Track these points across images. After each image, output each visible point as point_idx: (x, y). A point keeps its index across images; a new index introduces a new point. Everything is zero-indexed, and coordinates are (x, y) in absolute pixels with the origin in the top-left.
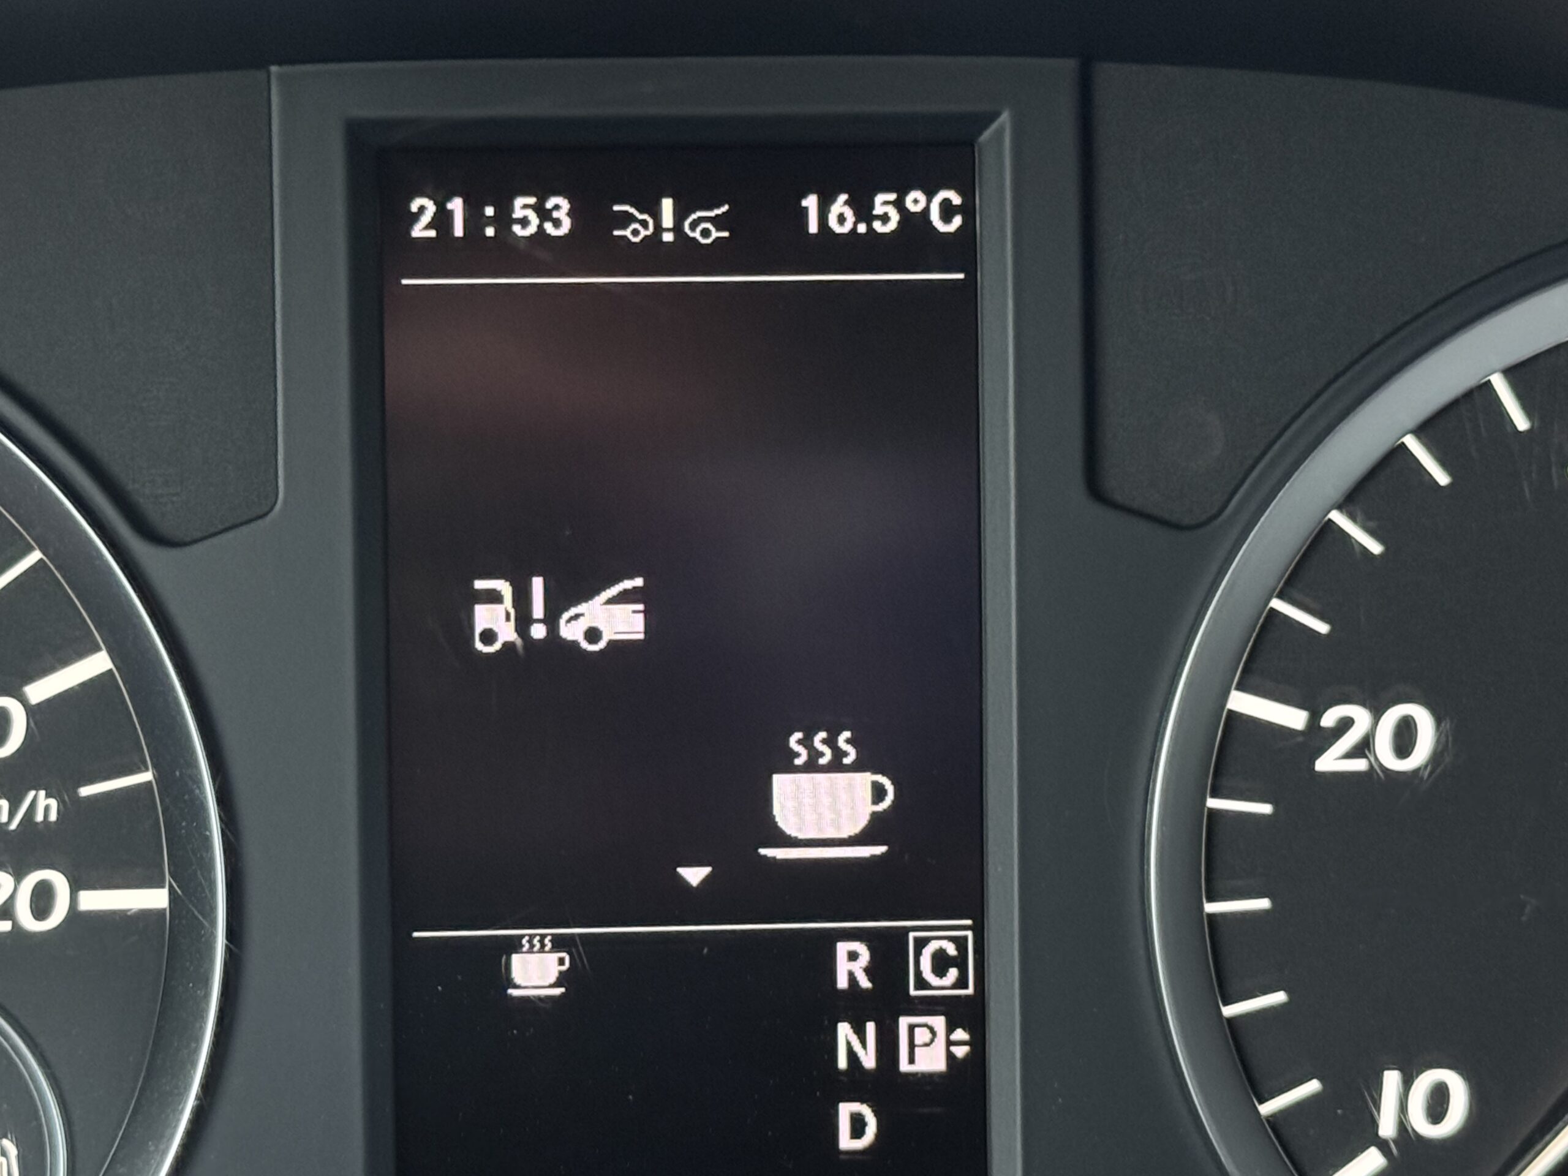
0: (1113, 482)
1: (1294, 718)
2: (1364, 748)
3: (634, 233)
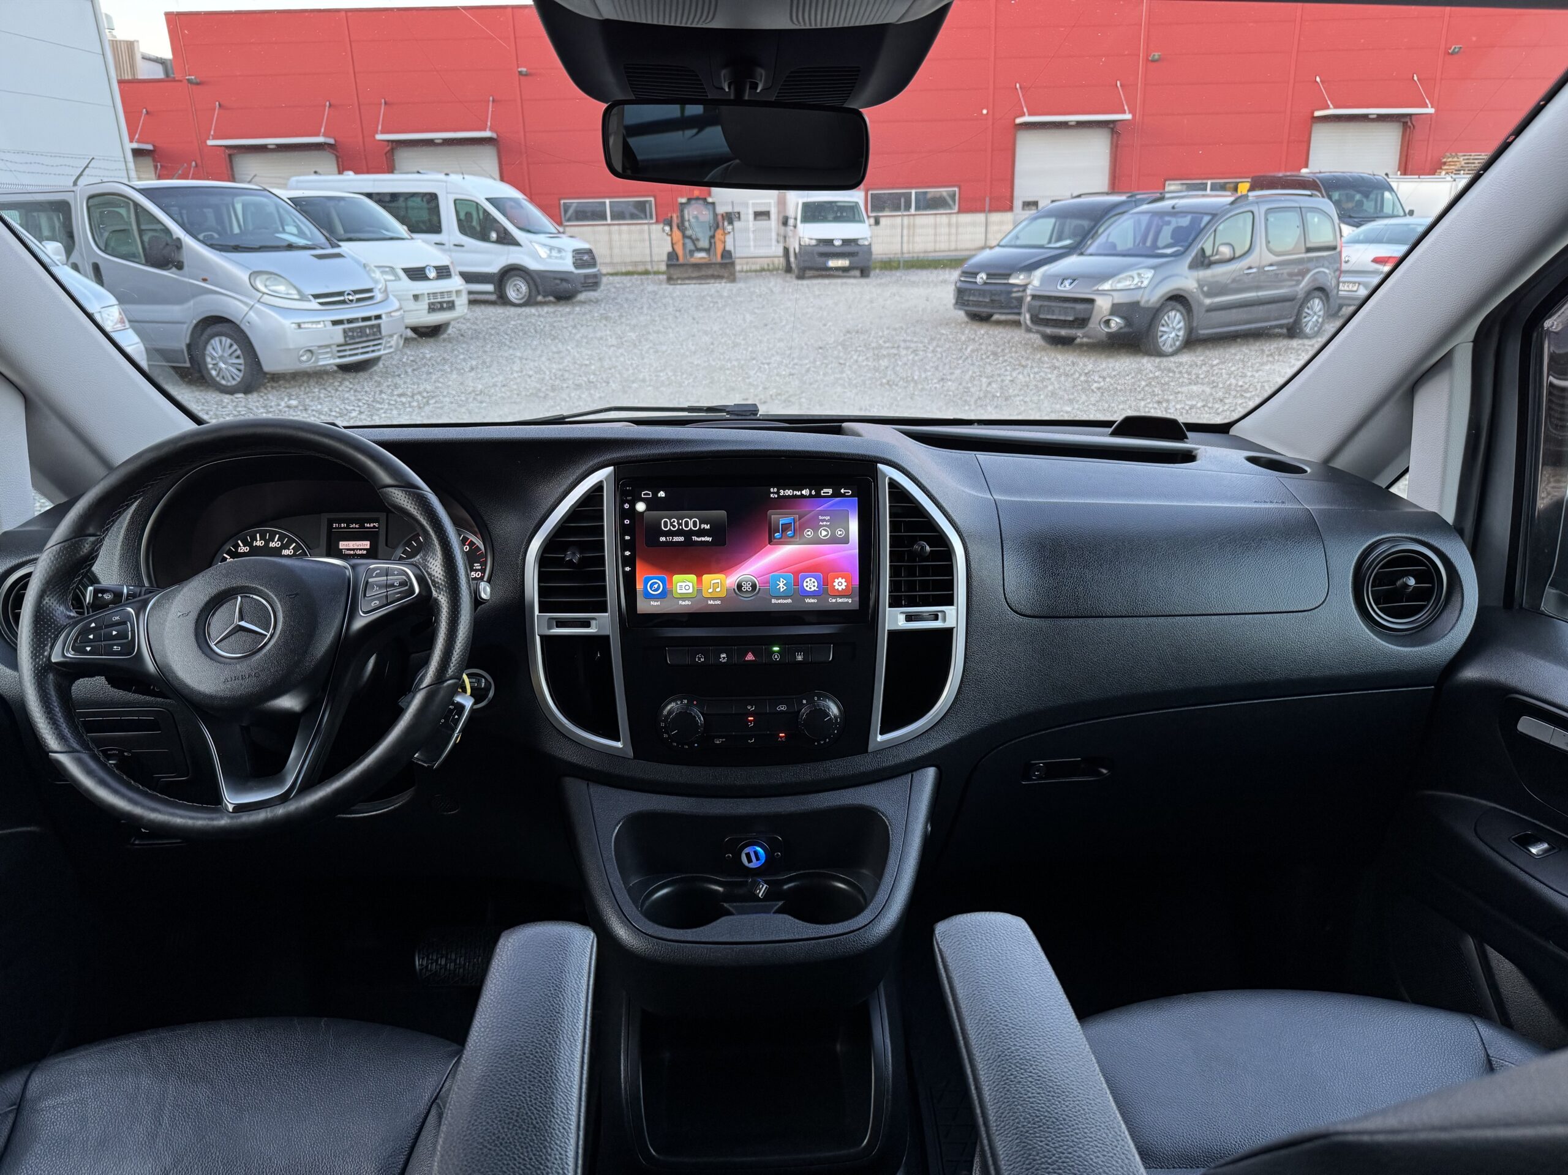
3: (351, 527)
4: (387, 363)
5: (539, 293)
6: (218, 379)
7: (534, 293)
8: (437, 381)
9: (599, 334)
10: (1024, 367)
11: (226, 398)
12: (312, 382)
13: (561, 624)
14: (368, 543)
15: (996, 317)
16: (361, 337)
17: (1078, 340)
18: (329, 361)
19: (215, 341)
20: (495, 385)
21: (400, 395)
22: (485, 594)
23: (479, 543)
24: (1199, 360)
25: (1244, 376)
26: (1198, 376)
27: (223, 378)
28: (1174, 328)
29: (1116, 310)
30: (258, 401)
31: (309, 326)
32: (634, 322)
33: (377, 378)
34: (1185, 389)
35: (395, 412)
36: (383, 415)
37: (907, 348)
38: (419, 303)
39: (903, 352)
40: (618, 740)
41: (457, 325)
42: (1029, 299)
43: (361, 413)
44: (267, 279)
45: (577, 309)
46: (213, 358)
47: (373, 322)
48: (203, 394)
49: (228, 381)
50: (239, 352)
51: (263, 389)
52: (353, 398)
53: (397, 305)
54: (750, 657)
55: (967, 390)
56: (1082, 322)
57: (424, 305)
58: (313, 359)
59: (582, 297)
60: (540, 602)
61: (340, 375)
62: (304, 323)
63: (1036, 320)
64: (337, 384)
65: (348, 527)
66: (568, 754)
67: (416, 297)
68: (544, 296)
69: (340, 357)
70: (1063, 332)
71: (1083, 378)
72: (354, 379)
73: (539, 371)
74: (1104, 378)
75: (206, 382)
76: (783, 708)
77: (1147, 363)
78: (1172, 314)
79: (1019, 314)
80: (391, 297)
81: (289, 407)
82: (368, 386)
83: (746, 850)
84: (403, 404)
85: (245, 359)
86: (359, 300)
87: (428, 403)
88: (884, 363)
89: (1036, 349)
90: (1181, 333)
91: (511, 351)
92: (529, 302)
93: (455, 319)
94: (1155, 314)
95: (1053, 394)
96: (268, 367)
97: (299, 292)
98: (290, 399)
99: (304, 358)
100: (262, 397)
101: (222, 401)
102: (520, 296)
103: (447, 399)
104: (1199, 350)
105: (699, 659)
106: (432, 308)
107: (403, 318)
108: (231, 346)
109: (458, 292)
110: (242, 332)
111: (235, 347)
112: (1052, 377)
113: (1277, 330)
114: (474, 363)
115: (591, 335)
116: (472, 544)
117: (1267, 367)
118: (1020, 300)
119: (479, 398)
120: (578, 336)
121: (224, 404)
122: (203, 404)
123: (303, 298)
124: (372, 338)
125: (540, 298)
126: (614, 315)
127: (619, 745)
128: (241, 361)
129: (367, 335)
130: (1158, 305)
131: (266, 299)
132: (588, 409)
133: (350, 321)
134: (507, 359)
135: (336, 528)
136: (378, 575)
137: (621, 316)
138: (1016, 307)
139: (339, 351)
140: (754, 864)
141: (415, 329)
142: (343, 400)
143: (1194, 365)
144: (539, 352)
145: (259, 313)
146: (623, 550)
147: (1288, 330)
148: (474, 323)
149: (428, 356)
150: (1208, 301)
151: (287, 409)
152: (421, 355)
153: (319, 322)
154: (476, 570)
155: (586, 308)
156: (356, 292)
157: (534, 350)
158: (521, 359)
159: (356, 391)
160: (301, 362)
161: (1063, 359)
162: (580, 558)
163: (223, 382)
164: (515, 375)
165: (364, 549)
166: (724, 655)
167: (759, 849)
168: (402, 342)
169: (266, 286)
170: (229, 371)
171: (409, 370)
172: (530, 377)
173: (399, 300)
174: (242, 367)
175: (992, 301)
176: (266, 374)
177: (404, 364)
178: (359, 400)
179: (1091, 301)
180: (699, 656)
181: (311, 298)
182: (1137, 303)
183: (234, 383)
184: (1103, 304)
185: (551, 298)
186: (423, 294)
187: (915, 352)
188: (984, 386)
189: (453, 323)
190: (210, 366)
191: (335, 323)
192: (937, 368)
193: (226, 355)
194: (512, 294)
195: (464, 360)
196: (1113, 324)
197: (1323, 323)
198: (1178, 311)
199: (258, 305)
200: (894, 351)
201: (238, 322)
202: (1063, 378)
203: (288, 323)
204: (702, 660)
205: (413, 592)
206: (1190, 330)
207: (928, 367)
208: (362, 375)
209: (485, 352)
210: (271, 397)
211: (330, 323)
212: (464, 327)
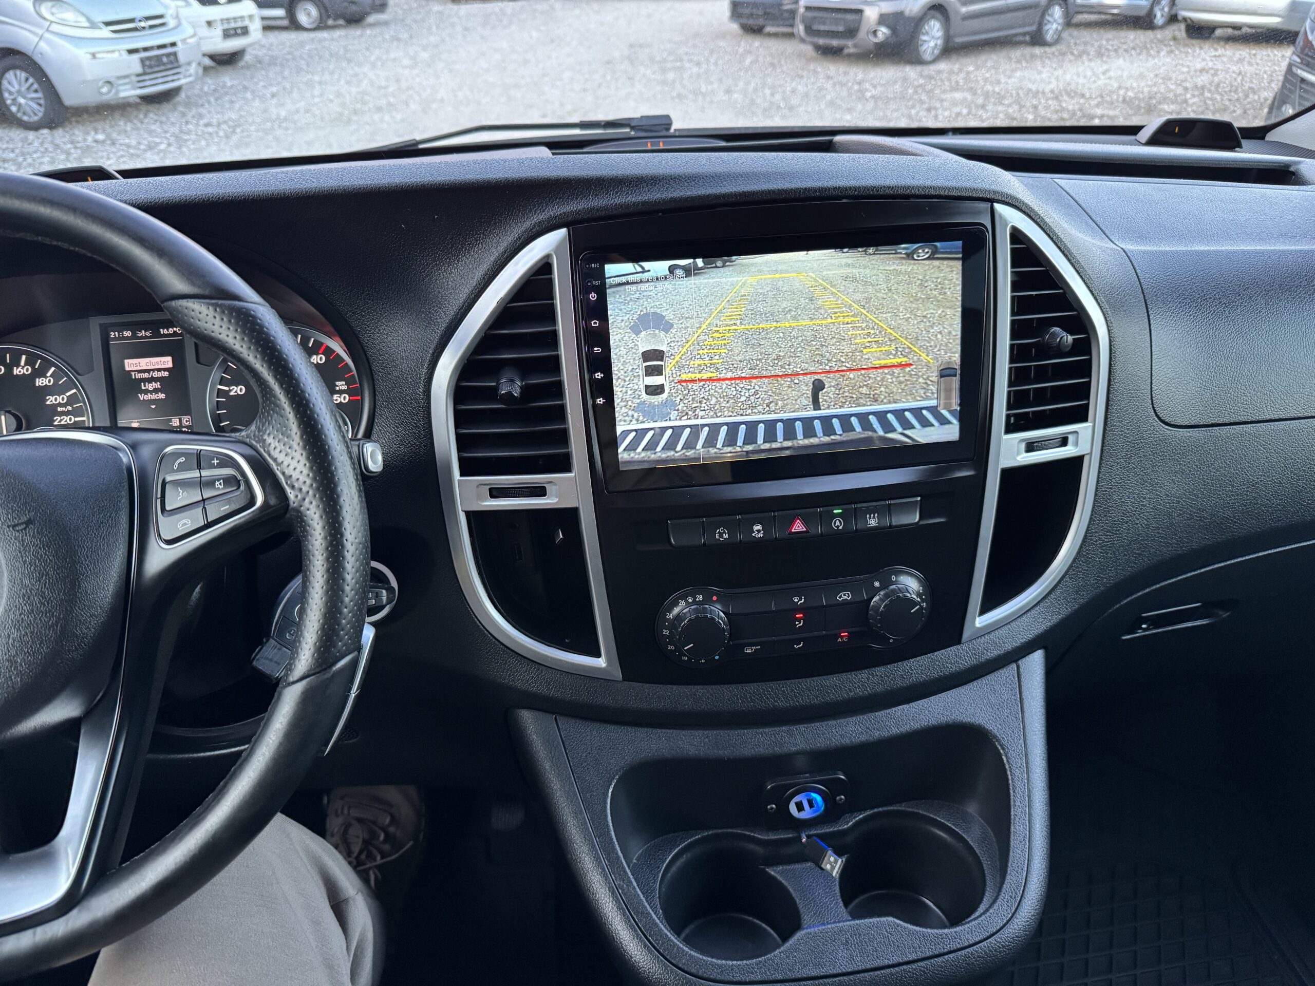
0: (201, 361)
1: (227, 388)
2: (236, 392)
3: (139, 335)
4: (189, 93)
5: (329, 17)
6: (19, 115)
7: (324, 18)
8: (240, 109)
9: (392, 56)
10: (802, 77)
11: (31, 135)
12: (117, 115)
13: (496, 493)
14: (169, 359)
15: (768, 29)
16: (158, 66)
17: (846, 51)
18: (129, 92)
19: (10, 75)
20: (297, 111)
21: (207, 125)
22: (374, 462)
23: (337, 347)
24: (956, 67)
25: (999, 82)
26: (957, 82)
27: (24, 114)
28: (933, 37)
29: (883, 19)
30: (64, 137)
31: (104, 55)
32: (425, 42)
33: (181, 109)
34: (948, 96)
35: (203, 143)
36: (192, 147)
37: (690, 61)
38: (213, 29)
39: (687, 65)
40: (598, 655)
41: (254, 52)
42: (802, 10)
43: (169, 145)
44: (53, 6)
45: (368, 32)
46: (11, 93)
47: (169, 50)
48: (6, 131)
49: (30, 117)
50: (36, 86)
51: (66, 123)
52: (159, 130)
53: (190, 31)
54: (798, 527)
55: (753, 102)
56: (851, 32)
57: (218, 32)
58: (113, 91)
59: (371, 19)
60: (461, 460)
61: (144, 107)
62: (99, 52)
63: (809, 30)
64: (141, 116)
65: (134, 336)
66: (524, 680)
67: (209, 23)
68: (335, 20)
69: (141, 88)
70: (835, 43)
71: (856, 87)
72: (158, 109)
73: (339, 95)
74: (875, 87)
75: (8, 119)
76: (845, 596)
77: (911, 72)
78: (932, 22)
79: (792, 26)
80: (184, 22)
81: (96, 141)
82: (174, 116)
83: (797, 799)
84: (210, 134)
85: (44, 93)
86: (151, 27)
87: (234, 132)
88: (671, 76)
89: (810, 60)
90: (940, 42)
91: (309, 76)
92: (321, 26)
93: (251, 45)
94: (918, 22)
95: (832, 103)
96: (68, 101)
97: (89, 20)
98: (96, 133)
99: (104, 90)
100: (67, 132)
101: (26, 138)
102: (312, 20)
103: (253, 128)
104: (954, 57)
105: (721, 535)
106: (227, 34)
107: (198, 45)
108: (27, 80)
109: (251, 17)
110: (35, 63)
111: (31, 80)
112: (829, 85)
113: (1021, 38)
114: (274, 89)
115: (384, 57)
116: (328, 352)
117: (1018, 74)
118: (793, 13)
119: (284, 125)
120: (373, 58)
121: (30, 141)
122: (8, 142)
123: (93, 25)
124: (169, 66)
125: (330, 22)
126: (405, 36)
127: (601, 662)
128: (40, 95)
129: (164, 64)
130: (920, 15)
131: (54, 27)
132: (445, 131)
133: (146, 49)
134: (306, 84)
135: (115, 339)
136: (182, 468)
137: (411, 37)
138: (789, 19)
139: (139, 81)
140: (807, 814)
141: (212, 57)
142: (150, 132)
143: (951, 72)
144: (336, 76)
145: (49, 43)
146: (592, 371)
147: (1032, 38)
148: (269, 49)
149: (229, 84)
150: (964, 10)
151: (94, 144)
152: (221, 84)
153: (113, 52)
154: (340, 392)
155: (377, 30)
156: (148, 18)
157: (332, 73)
158: (320, 83)
159: (161, 122)
160: (102, 94)
161: (834, 69)
162: (521, 387)
163: (25, 118)
164: (317, 100)
165: (165, 370)
166: (759, 527)
167: (814, 795)
168: (201, 71)
169: (53, 14)
170: (30, 107)
171: (212, 99)
172: (331, 101)
173: (194, 27)
174: (42, 102)
175: (765, 14)
176: (67, 108)
177: (206, 93)
178: (166, 132)
179: (860, 12)
180: (721, 530)
181: (102, 25)
182: (902, 13)
183: (36, 118)
184: (871, 14)
185: (341, 22)
186: (215, 21)
187: (698, 64)
188: (768, 98)
189: (249, 50)
190: (9, 102)
191: (131, 52)
192: (721, 80)
193: (23, 89)
194: (303, 19)
195: (264, 87)
196: (880, 34)
197: (1061, 31)
198: (937, 19)
199: (47, 35)
200: (678, 64)
201: (30, 54)
202: (838, 88)
203: (81, 54)
204: (726, 536)
205: (252, 501)
206: (948, 38)
207: (712, 80)
208: (166, 107)
209: (284, 78)
210: (77, 132)
211: (127, 53)
212: (260, 53)
